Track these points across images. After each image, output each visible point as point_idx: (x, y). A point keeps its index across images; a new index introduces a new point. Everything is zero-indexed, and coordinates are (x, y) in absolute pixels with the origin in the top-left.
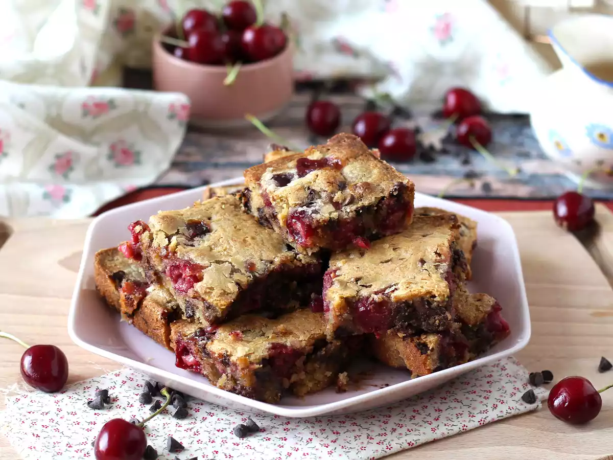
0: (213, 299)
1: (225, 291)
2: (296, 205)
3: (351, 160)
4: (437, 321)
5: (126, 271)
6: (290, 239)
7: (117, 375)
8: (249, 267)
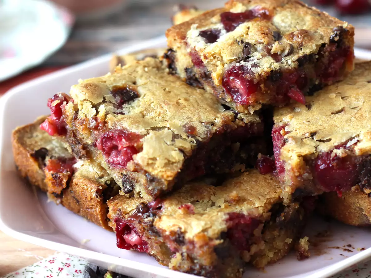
0: (158, 170)
1: (169, 161)
2: (231, 61)
3: (278, 9)
5: (48, 147)
6: (228, 99)
7: (52, 262)
8: (190, 131)
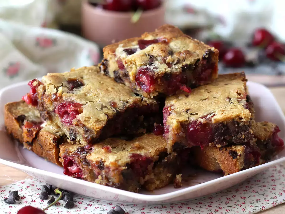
0: (91, 125)
1: (98, 120)
2: (141, 65)
3: (173, 39)
4: (243, 136)
5: (26, 115)
6: (138, 88)
7: (23, 183)
8: (113, 105)
